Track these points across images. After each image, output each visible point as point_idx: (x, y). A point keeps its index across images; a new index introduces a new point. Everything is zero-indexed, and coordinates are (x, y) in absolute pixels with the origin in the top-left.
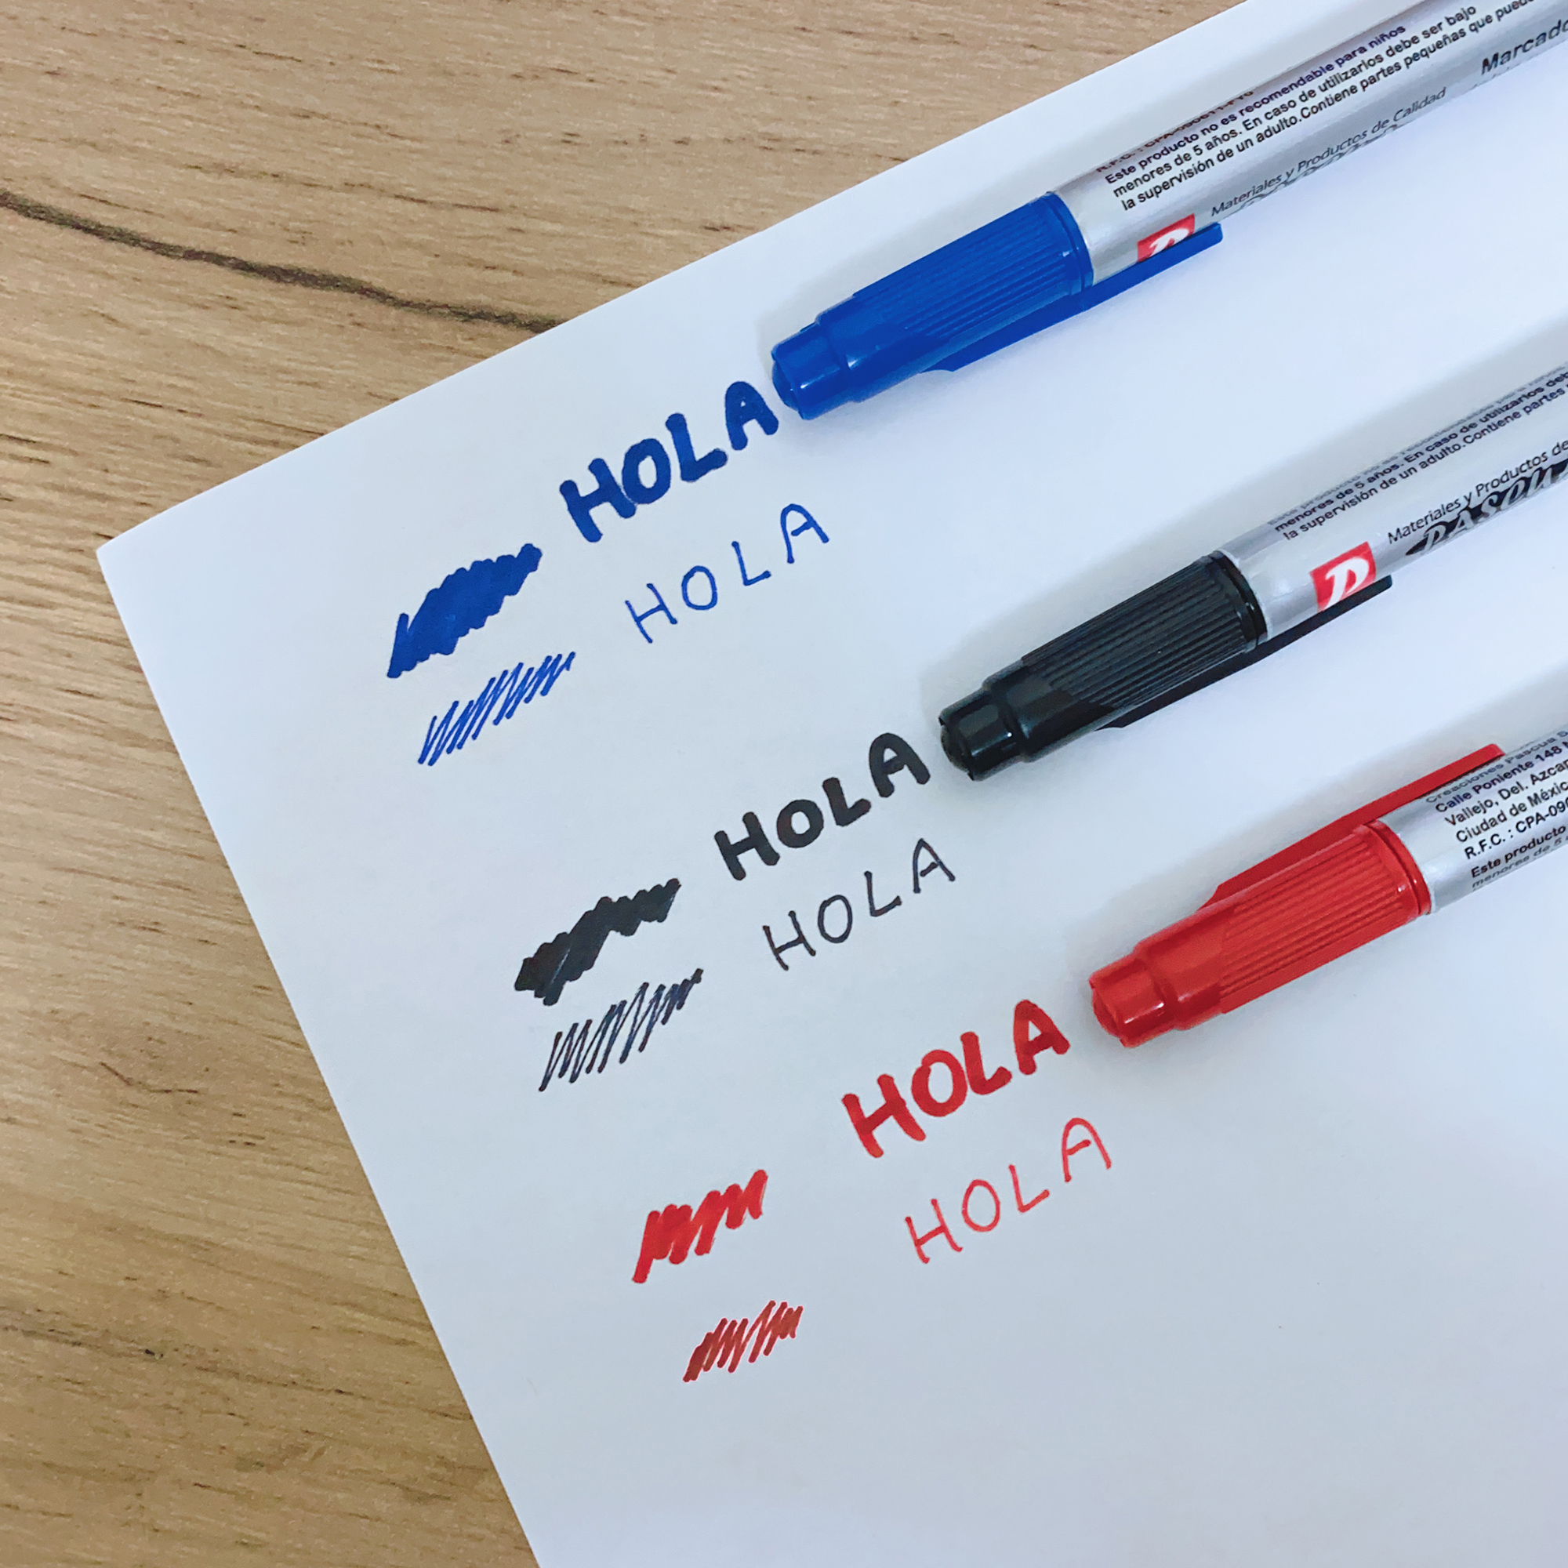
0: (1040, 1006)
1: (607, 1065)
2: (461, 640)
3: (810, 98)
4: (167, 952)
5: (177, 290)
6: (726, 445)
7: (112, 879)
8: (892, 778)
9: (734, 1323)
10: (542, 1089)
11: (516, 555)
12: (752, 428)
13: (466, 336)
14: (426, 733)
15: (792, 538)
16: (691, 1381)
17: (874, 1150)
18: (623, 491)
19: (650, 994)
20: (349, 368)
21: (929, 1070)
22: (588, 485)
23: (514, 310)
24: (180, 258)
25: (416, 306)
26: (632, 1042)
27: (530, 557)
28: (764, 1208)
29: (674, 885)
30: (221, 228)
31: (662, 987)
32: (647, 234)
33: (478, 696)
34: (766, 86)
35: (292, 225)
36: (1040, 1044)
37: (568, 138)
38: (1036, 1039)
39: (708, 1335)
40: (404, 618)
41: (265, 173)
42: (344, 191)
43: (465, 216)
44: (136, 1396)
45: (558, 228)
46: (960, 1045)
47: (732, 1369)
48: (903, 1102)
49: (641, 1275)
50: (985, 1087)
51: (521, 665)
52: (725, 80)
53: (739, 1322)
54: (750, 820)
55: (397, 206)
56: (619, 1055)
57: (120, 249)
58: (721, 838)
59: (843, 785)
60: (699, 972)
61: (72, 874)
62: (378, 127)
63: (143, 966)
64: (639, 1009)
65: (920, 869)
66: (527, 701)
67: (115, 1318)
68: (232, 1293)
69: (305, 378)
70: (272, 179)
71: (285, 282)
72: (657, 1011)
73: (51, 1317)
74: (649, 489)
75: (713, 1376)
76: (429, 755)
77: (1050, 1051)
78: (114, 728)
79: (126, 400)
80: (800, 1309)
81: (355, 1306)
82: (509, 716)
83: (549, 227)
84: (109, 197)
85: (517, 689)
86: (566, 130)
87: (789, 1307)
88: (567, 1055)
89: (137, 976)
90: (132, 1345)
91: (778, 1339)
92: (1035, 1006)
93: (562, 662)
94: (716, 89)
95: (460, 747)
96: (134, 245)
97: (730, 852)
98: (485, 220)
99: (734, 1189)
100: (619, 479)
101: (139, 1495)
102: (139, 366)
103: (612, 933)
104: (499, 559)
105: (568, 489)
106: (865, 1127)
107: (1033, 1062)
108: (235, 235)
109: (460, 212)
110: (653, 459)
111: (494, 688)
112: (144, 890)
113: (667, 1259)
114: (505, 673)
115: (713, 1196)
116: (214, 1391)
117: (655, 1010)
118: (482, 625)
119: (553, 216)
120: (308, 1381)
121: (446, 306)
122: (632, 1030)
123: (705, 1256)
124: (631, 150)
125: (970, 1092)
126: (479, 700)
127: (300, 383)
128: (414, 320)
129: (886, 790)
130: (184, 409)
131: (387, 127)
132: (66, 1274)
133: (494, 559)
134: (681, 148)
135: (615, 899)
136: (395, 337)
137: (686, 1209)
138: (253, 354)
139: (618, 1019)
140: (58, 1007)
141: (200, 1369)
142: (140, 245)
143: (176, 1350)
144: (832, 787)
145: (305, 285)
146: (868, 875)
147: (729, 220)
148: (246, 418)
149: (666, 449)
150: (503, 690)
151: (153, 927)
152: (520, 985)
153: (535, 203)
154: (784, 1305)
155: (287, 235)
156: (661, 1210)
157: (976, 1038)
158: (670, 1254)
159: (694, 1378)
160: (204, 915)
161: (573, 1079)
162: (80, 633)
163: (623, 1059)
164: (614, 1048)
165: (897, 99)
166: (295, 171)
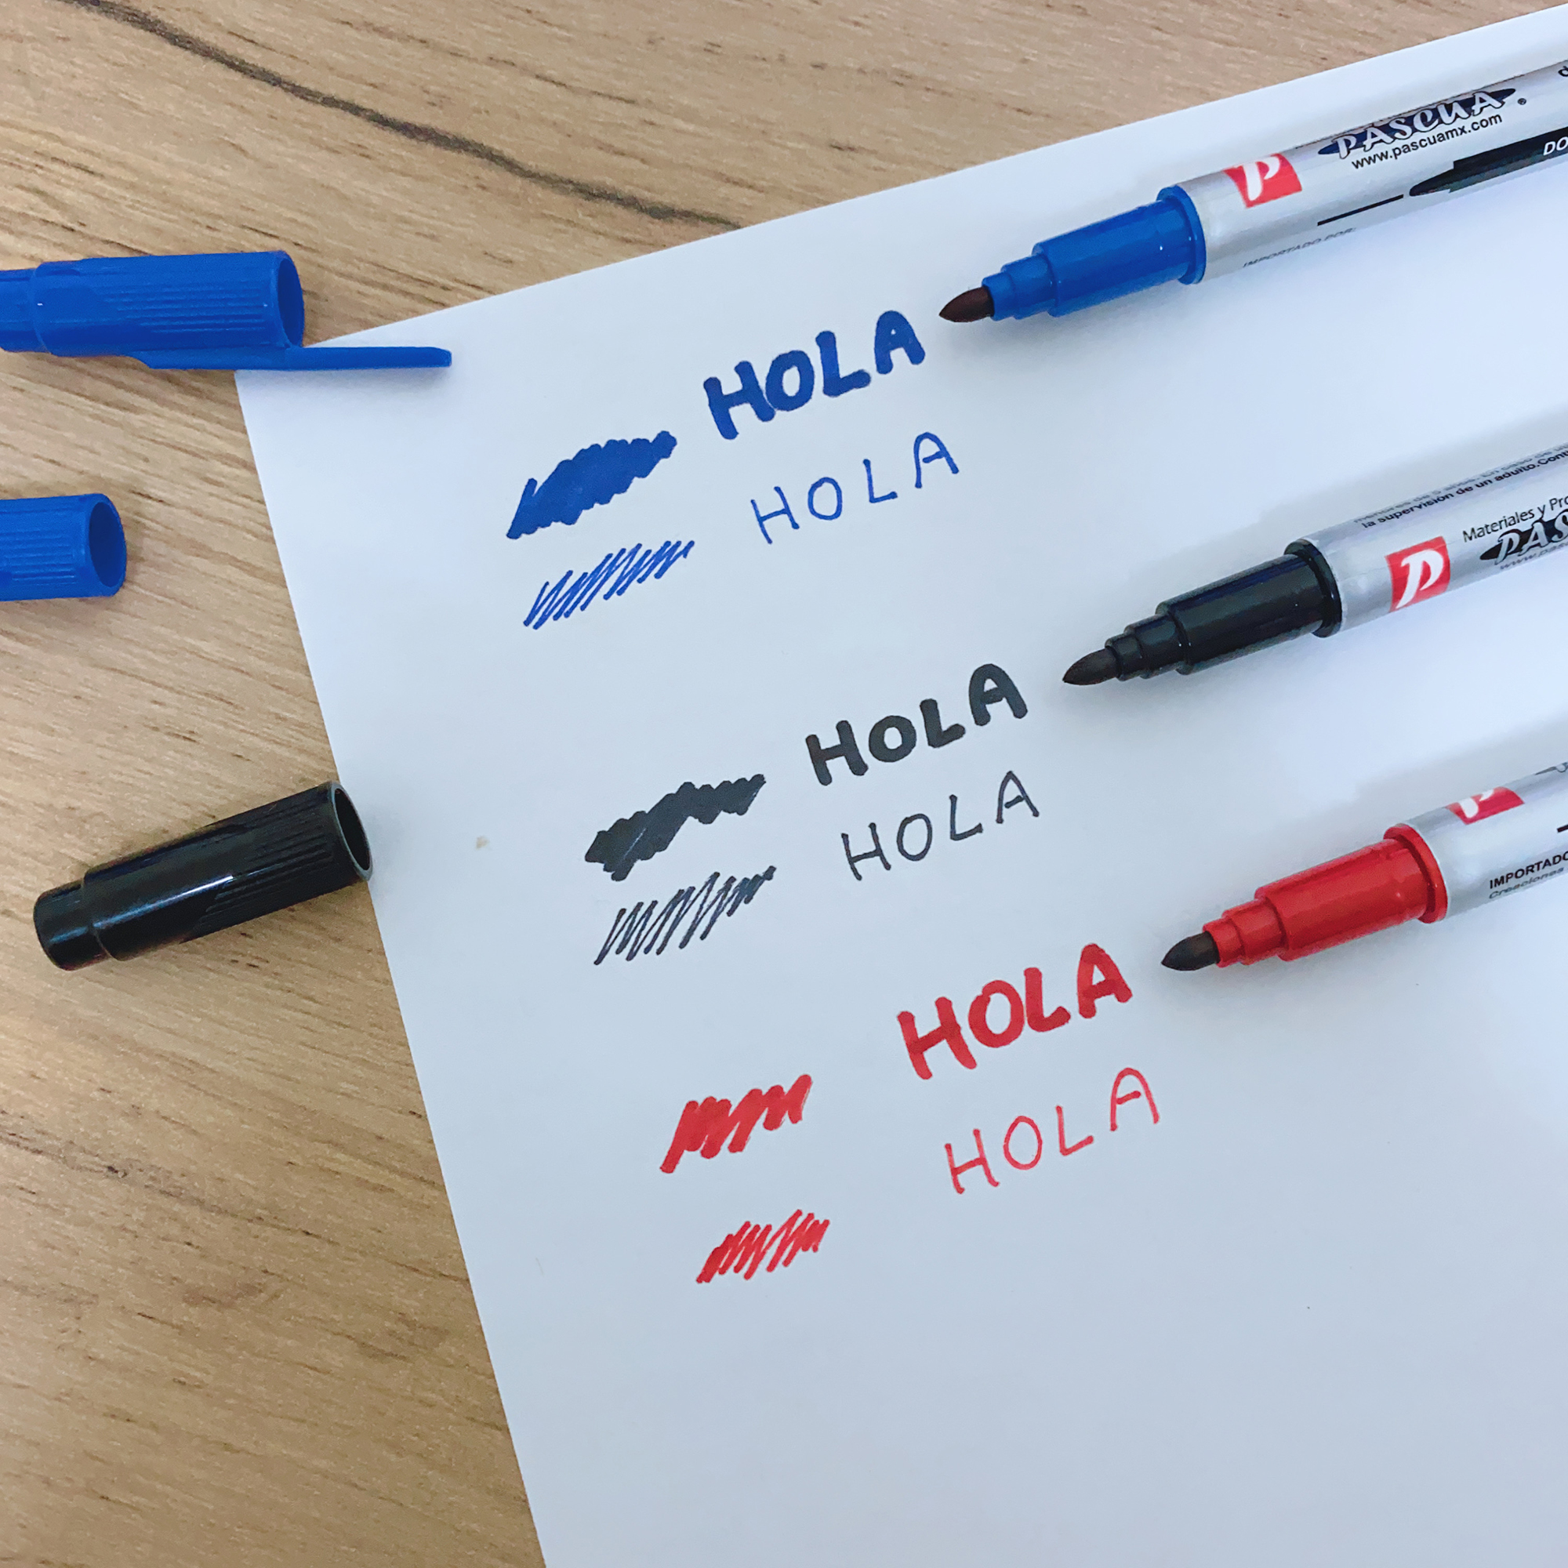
0: (1107, 952)
1: (666, 948)
2: (584, 513)
3: (945, 45)
4: (196, 762)
5: (310, 132)
6: (870, 367)
7: (153, 683)
8: (990, 708)
9: (757, 1227)
10: (597, 962)
11: (651, 440)
12: (898, 356)
13: (588, 212)
14: (537, 596)
15: (922, 464)
16: (704, 1283)
17: (924, 1073)
18: (765, 396)
19: (719, 884)
20: (467, 226)
21: (989, 1000)
22: (732, 384)
23: (637, 195)
24: (317, 103)
25: (541, 178)
26: (695, 929)
27: (665, 444)
28: (804, 1113)
29: (759, 780)
30: (361, 80)
31: (732, 879)
32: (774, 144)
33: (593, 569)
34: (905, 28)
35: (432, 88)
36: (1103, 990)
37: (709, 47)
38: (1100, 983)
39: (729, 1236)
40: (532, 483)
41: (412, 37)
42: (487, 64)
43: (601, 104)
44: (92, 1214)
45: (691, 127)
46: (1023, 978)
47: (748, 1276)
48: (958, 1027)
49: (669, 1165)
50: (1042, 1024)
51: (639, 546)
52: (866, 17)
53: (763, 1227)
54: (844, 728)
55: (535, 84)
56: (680, 940)
57: (259, 87)
58: (812, 741)
59: (940, 707)
60: (772, 869)
61: (112, 674)
62: (529, 12)
63: (171, 772)
64: (706, 897)
65: (1006, 800)
66: (640, 581)
67: (82, 1130)
68: (210, 1119)
69: (426, 230)
70: (419, 44)
71: (417, 139)
72: (725, 902)
73: (15, 1120)
74: (791, 398)
75: (728, 1281)
76: (536, 618)
77: (1112, 998)
78: (179, 535)
79: (244, 227)
80: (826, 1223)
81: (337, 1146)
82: (620, 593)
83: (680, 124)
84: (259, 39)
85: (632, 569)
86: (709, 40)
87: (816, 1218)
88: (627, 933)
89: (162, 783)
90: (97, 1159)
91: (800, 1251)
92: (1102, 951)
93: (681, 549)
94: (857, 24)
95: (567, 615)
96: (274, 85)
97: (819, 756)
98: (621, 110)
99: (776, 1090)
100: (762, 384)
101: (79, 1318)
102: (261, 197)
103: (690, 819)
104: (634, 441)
105: (712, 386)
106: (917, 1047)
107: (1094, 1006)
108: (375, 90)
109: (597, 100)
110: (799, 370)
111: (610, 563)
112: (184, 698)
113: (698, 1152)
114: (623, 551)
115: (754, 1094)
116: (175, 1218)
117: (722, 901)
118: (608, 501)
119: (689, 115)
120: (275, 1218)
121: (571, 182)
122: (697, 917)
123: (738, 1154)
124: (769, 66)
125: (1026, 1026)
126: (593, 573)
127: (418, 234)
128: (539, 192)
129: (982, 718)
130: (300, 243)
131: (538, 12)
132: (38, 1078)
133: (630, 441)
134: (817, 72)
135: (698, 786)
136: (518, 204)
137: (726, 1103)
138: (375, 200)
139: (684, 905)
140: (76, 804)
141: (162, 1192)
142: (280, 86)
143: (141, 1170)
144: (929, 708)
145: (437, 144)
146: (953, 799)
147: (854, 141)
148: (361, 260)
149: (813, 363)
150: (619, 566)
151: (188, 736)
152: (590, 857)
153: (672, 101)
154: (811, 1216)
155: (426, 97)
156: (700, 1102)
157: (1040, 974)
158: (701, 1148)
159: (708, 1280)
160: (242, 731)
161: (630, 958)
162: (160, 440)
163: (683, 945)
164: (675, 932)
165: (1027, 57)
166: (443, 40)
